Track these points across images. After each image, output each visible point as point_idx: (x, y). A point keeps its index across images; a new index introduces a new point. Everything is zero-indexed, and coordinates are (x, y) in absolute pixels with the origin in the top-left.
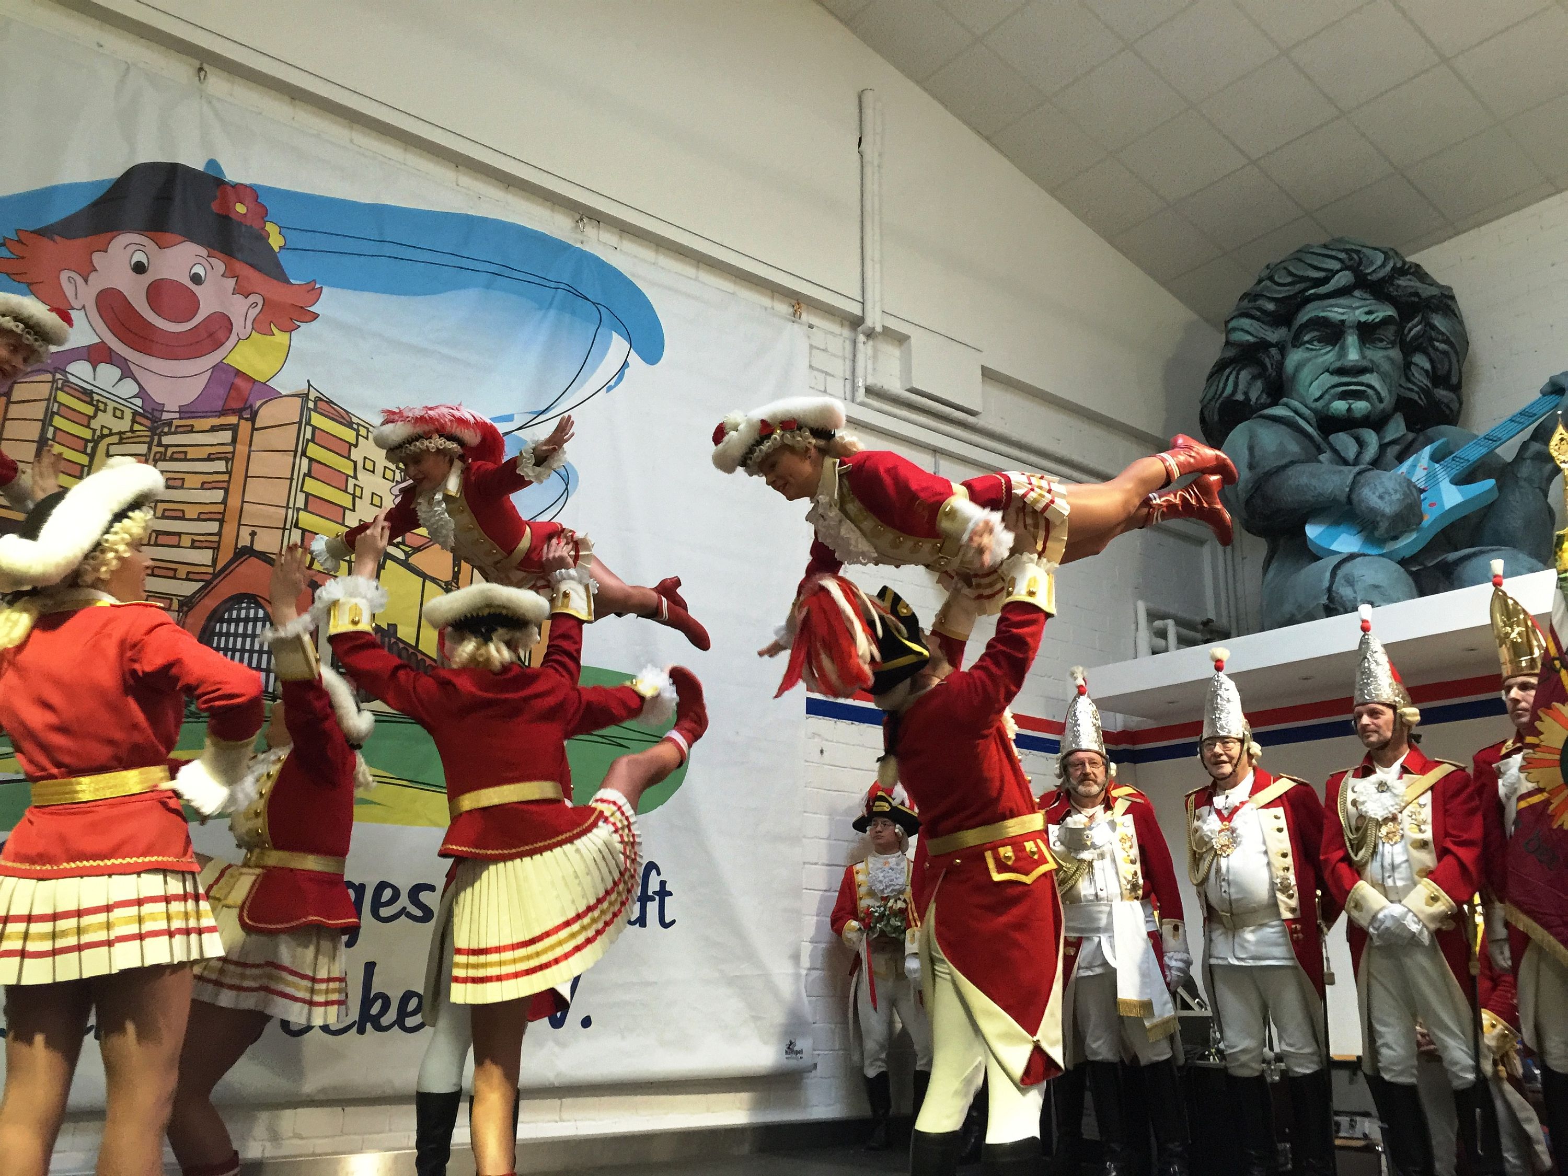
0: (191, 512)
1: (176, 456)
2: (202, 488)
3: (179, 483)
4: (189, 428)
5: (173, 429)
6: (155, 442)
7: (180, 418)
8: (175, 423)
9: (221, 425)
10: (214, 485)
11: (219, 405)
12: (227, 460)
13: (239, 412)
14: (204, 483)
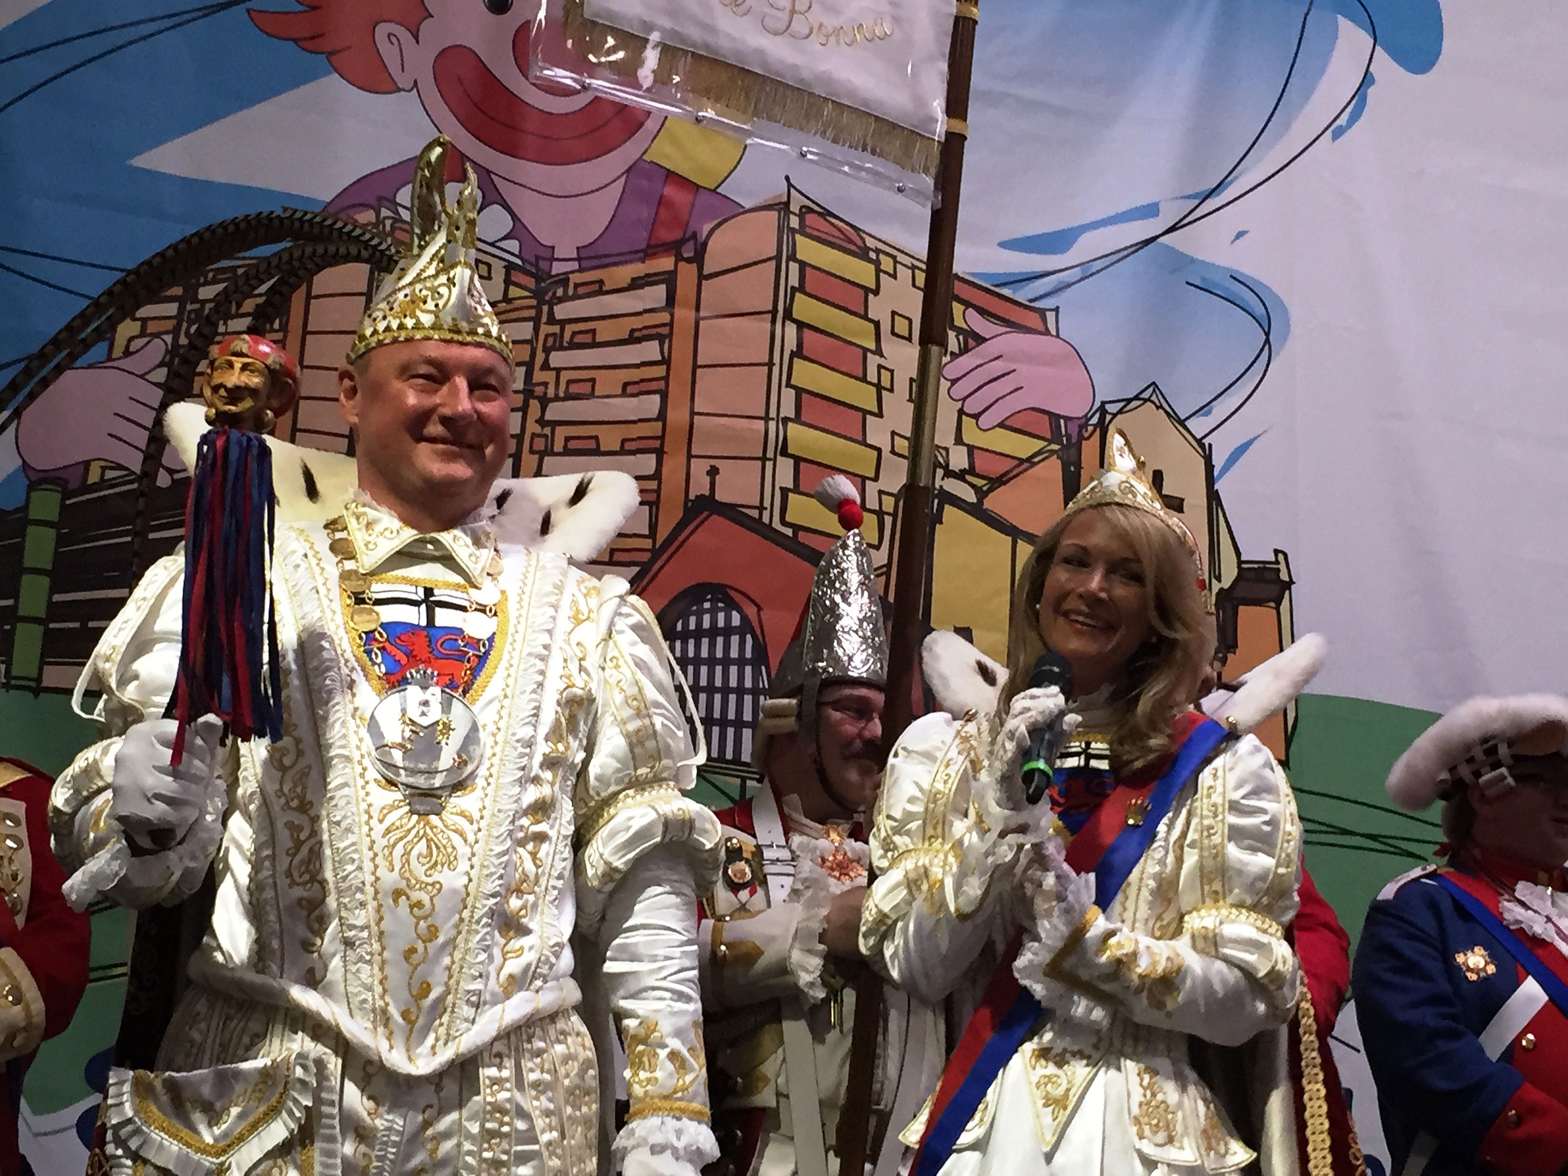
0: (610, 439)
1: (579, 339)
2: (624, 394)
3: (585, 388)
4: (596, 287)
5: (571, 292)
6: (544, 319)
7: (581, 270)
8: (575, 278)
9: (647, 275)
10: (645, 387)
11: (641, 239)
12: (661, 338)
13: (674, 249)
14: (625, 385)
